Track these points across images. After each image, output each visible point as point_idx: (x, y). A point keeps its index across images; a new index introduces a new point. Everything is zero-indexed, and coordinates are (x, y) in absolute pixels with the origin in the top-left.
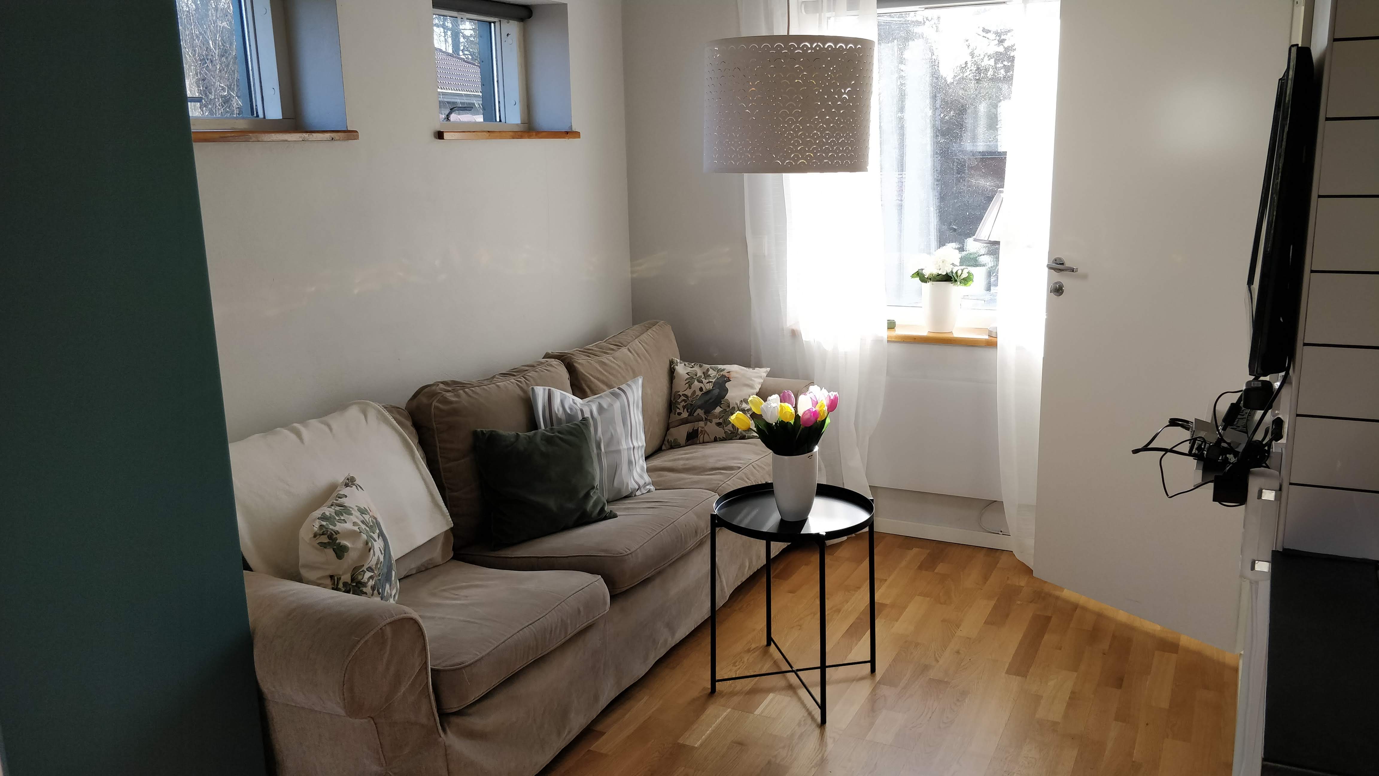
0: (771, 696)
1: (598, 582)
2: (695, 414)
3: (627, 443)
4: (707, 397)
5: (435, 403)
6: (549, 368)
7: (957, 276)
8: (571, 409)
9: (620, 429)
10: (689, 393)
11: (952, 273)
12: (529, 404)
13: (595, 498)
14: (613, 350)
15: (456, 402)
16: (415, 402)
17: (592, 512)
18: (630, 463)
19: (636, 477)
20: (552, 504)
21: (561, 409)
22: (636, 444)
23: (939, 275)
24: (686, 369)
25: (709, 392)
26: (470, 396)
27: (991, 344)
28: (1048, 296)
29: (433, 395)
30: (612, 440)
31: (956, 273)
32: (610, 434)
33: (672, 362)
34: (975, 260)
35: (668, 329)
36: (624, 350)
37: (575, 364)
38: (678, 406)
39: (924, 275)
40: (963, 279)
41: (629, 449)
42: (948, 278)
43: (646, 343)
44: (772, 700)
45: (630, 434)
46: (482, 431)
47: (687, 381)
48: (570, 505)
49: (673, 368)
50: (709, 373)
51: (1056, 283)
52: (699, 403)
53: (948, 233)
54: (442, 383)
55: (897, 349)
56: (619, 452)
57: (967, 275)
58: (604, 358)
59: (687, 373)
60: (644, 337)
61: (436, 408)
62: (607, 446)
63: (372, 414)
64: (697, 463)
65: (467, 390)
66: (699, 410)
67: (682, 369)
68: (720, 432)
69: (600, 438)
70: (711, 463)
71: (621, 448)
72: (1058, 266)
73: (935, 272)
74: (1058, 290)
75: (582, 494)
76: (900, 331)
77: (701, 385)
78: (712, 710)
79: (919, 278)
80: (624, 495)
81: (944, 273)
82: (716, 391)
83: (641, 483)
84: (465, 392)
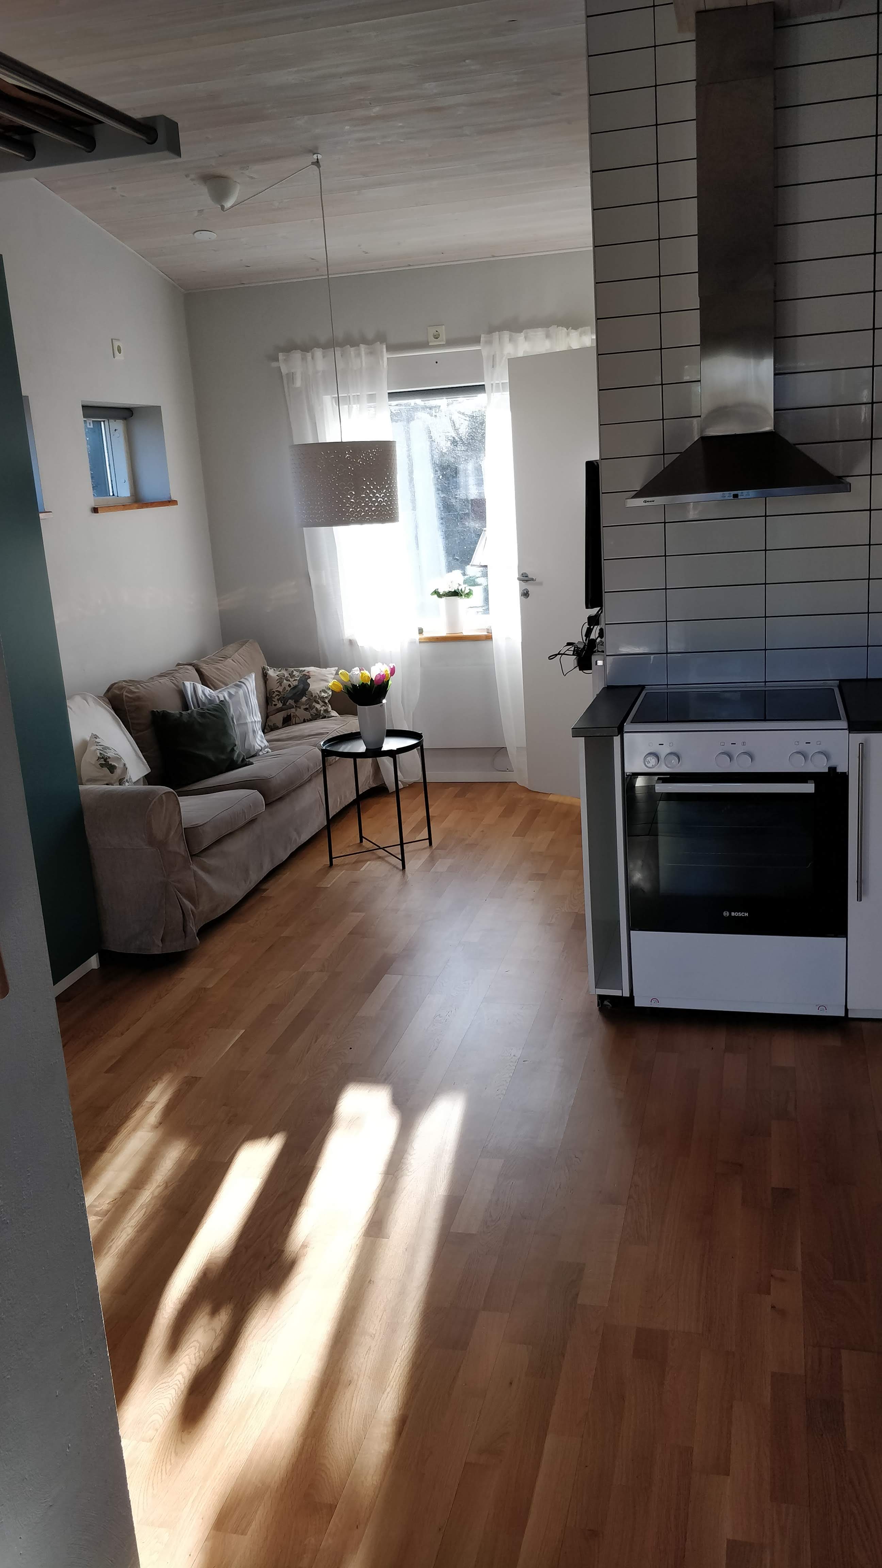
0: (369, 862)
1: (256, 793)
2: (288, 704)
3: (251, 719)
4: (294, 691)
5: (125, 693)
6: (188, 671)
7: (462, 592)
8: (210, 696)
9: (245, 708)
10: (280, 689)
11: (458, 589)
12: (182, 694)
13: (238, 752)
14: (222, 660)
15: (138, 692)
16: (110, 693)
17: (237, 761)
18: (254, 731)
19: (259, 743)
20: (211, 756)
21: (203, 696)
22: (256, 720)
23: (450, 592)
24: (275, 673)
25: (295, 687)
26: (145, 688)
27: (489, 638)
28: (520, 599)
29: (122, 688)
30: (241, 716)
31: (461, 590)
32: (239, 712)
33: (264, 669)
34: (474, 581)
35: (257, 645)
36: (230, 660)
37: (201, 669)
38: (274, 700)
39: (439, 593)
40: (467, 594)
41: (252, 722)
42: (456, 594)
43: (243, 655)
44: (369, 864)
45: (251, 712)
46: (157, 711)
47: (278, 681)
48: (223, 757)
49: (265, 673)
50: (294, 674)
51: (524, 590)
52: (290, 695)
53: (453, 562)
54: (124, 681)
55: (426, 647)
56: (246, 724)
57: (469, 591)
58: (219, 666)
59: (277, 676)
60: (241, 651)
61: (126, 696)
62: (238, 720)
63: (90, 700)
64: (297, 734)
65: (142, 684)
66: (290, 700)
67: (272, 673)
68: (307, 715)
69: (233, 715)
70: (307, 732)
71: (247, 721)
72: (524, 578)
73: (447, 590)
74: (525, 594)
75: (229, 749)
76: (427, 634)
77: (290, 683)
78: (333, 872)
79: (436, 595)
80: (252, 754)
81: (453, 590)
82: (301, 686)
83: (263, 745)
84: (140, 685)
